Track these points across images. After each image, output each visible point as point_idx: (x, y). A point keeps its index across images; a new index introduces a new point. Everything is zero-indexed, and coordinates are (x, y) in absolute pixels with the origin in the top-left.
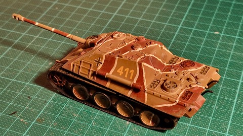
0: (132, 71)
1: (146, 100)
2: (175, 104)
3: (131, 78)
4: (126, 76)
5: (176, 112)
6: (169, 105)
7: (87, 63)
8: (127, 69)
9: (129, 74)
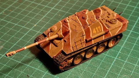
0: (99, 27)
1: (111, 35)
2: (122, 26)
3: (100, 31)
4: (98, 32)
5: (124, 29)
6: (120, 29)
7: (78, 41)
8: (97, 28)
9: (99, 29)
